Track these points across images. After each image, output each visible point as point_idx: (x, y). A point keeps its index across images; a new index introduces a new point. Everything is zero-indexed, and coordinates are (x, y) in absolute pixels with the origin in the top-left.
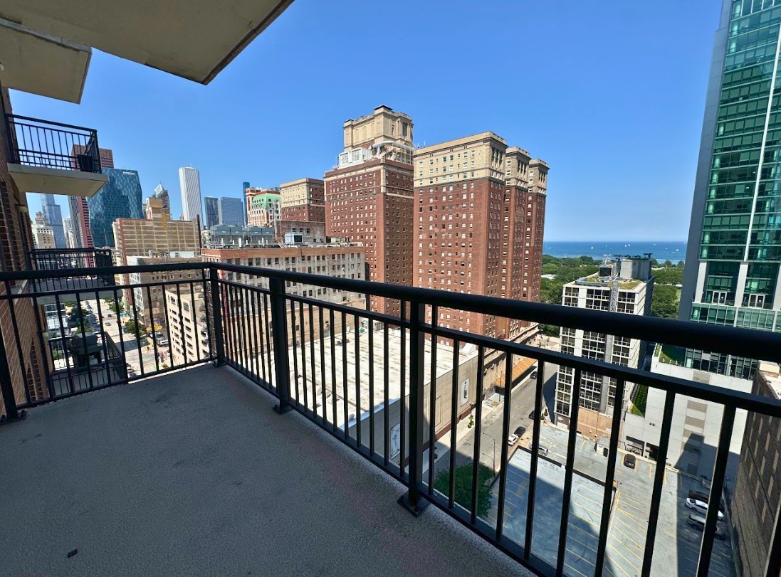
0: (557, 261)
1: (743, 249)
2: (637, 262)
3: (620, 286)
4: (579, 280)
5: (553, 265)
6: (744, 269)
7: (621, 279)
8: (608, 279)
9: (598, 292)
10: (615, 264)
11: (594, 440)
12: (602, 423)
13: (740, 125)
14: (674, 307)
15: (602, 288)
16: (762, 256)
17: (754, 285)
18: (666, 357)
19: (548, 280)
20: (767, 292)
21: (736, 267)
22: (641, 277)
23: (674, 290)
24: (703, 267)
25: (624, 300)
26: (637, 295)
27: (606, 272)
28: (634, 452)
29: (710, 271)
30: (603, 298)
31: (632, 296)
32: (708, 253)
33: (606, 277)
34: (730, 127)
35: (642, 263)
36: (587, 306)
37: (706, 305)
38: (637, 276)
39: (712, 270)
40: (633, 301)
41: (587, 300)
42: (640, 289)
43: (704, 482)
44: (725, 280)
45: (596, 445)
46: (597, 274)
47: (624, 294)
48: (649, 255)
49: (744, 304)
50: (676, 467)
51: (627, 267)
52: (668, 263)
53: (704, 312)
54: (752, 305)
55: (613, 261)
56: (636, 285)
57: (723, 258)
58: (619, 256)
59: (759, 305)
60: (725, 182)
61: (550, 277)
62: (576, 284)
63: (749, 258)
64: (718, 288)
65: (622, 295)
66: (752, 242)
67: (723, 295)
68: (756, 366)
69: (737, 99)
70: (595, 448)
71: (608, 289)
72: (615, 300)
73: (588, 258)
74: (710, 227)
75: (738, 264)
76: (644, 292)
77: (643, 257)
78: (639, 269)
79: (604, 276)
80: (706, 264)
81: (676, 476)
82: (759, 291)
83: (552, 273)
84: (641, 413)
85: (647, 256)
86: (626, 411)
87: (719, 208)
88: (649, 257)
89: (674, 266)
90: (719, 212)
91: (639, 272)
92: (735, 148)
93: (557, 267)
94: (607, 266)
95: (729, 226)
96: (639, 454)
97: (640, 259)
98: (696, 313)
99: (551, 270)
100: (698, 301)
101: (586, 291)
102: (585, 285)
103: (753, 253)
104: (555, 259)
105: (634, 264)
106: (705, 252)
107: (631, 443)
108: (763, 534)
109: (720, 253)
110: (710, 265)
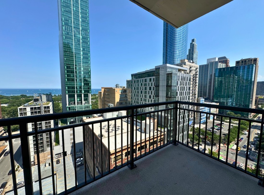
0: (7, 98)
1: (75, 91)
2: (47, 96)
3: (43, 104)
4: (26, 105)
5: (5, 99)
6: (76, 95)
7: (43, 102)
8: (38, 103)
9: (35, 108)
10: (40, 97)
11: (44, 163)
12: (46, 155)
13: (69, 59)
14: (60, 108)
15: (37, 106)
16: (79, 92)
17: (78, 99)
18: (62, 124)
19: (4, 107)
20: (81, 101)
21: (74, 95)
22: (50, 100)
23: (59, 103)
24: (67, 96)
25: (46, 109)
26: (50, 107)
27: (36, 100)
28: (58, 158)
29: (69, 97)
30: (38, 110)
31: (48, 107)
32: (68, 92)
33: (37, 102)
34: (67, 59)
35: (49, 96)
36: (31, 115)
37: (70, 106)
38: (48, 100)
39: (69, 96)
40: (49, 109)
41: (31, 112)
42: (50, 104)
43: (77, 154)
44: (73, 99)
45: (45, 164)
46: (32, 101)
47: (46, 107)
48: (51, 93)
49: (77, 104)
50: (70, 154)
51: (44, 98)
52: (55, 95)
53: (69, 108)
54: (79, 104)
55: (38, 96)
56: (49, 103)
57: (71, 93)
58: (40, 94)
59: (80, 104)
60: (68, 73)
61: (5, 105)
62: (24, 106)
63: (76, 93)
64: (71, 101)
65: (45, 107)
66: (76, 89)
67: (73, 103)
68: (82, 119)
69: (67, 52)
70: (45, 166)
71: (39, 106)
72: (43, 110)
73: (25, 95)
74: (67, 85)
75: (75, 94)
76: (52, 105)
77: (49, 94)
78: (48, 98)
79: (36, 102)
80: (68, 95)
81: (71, 156)
82: (79, 101)
83: (6, 103)
84: (58, 144)
85: (50, 94)
86: (54, 146)
87: (68, 80)
88: (51, 94)
89: (57, 96)
90: (68, 81)
91: (49, 99)
92: (69, 64)
93: (8, 100)
94: (37, 98)
95: (71, 85)
96: (60, 157)
97: (48, 95)
98: (68, 109)
99: (5, 102)
100: (67, 106)
101: (30, 108)
102: (29, 106)
103: (77, 91)
104: (6, 97)
105: (46, 96)
106: (67, 92)
107: (57, 156)
108: (90, 156)
109: (70, 92)
110: (69, 95)
